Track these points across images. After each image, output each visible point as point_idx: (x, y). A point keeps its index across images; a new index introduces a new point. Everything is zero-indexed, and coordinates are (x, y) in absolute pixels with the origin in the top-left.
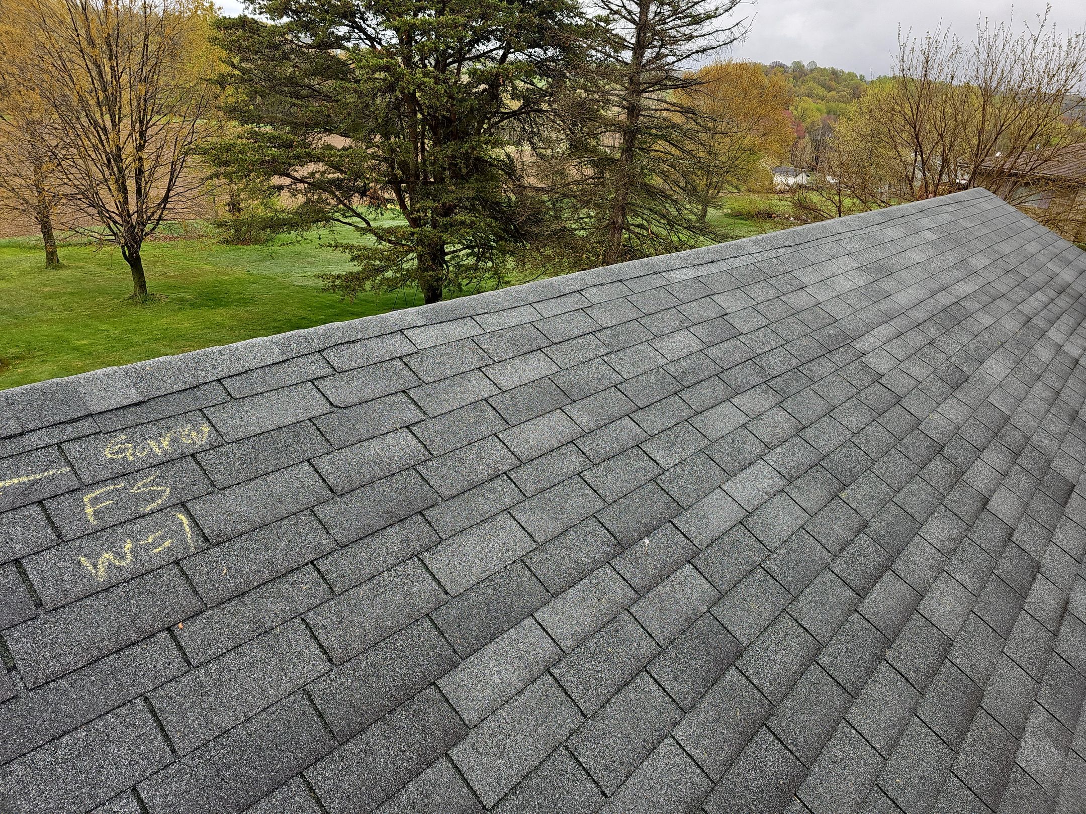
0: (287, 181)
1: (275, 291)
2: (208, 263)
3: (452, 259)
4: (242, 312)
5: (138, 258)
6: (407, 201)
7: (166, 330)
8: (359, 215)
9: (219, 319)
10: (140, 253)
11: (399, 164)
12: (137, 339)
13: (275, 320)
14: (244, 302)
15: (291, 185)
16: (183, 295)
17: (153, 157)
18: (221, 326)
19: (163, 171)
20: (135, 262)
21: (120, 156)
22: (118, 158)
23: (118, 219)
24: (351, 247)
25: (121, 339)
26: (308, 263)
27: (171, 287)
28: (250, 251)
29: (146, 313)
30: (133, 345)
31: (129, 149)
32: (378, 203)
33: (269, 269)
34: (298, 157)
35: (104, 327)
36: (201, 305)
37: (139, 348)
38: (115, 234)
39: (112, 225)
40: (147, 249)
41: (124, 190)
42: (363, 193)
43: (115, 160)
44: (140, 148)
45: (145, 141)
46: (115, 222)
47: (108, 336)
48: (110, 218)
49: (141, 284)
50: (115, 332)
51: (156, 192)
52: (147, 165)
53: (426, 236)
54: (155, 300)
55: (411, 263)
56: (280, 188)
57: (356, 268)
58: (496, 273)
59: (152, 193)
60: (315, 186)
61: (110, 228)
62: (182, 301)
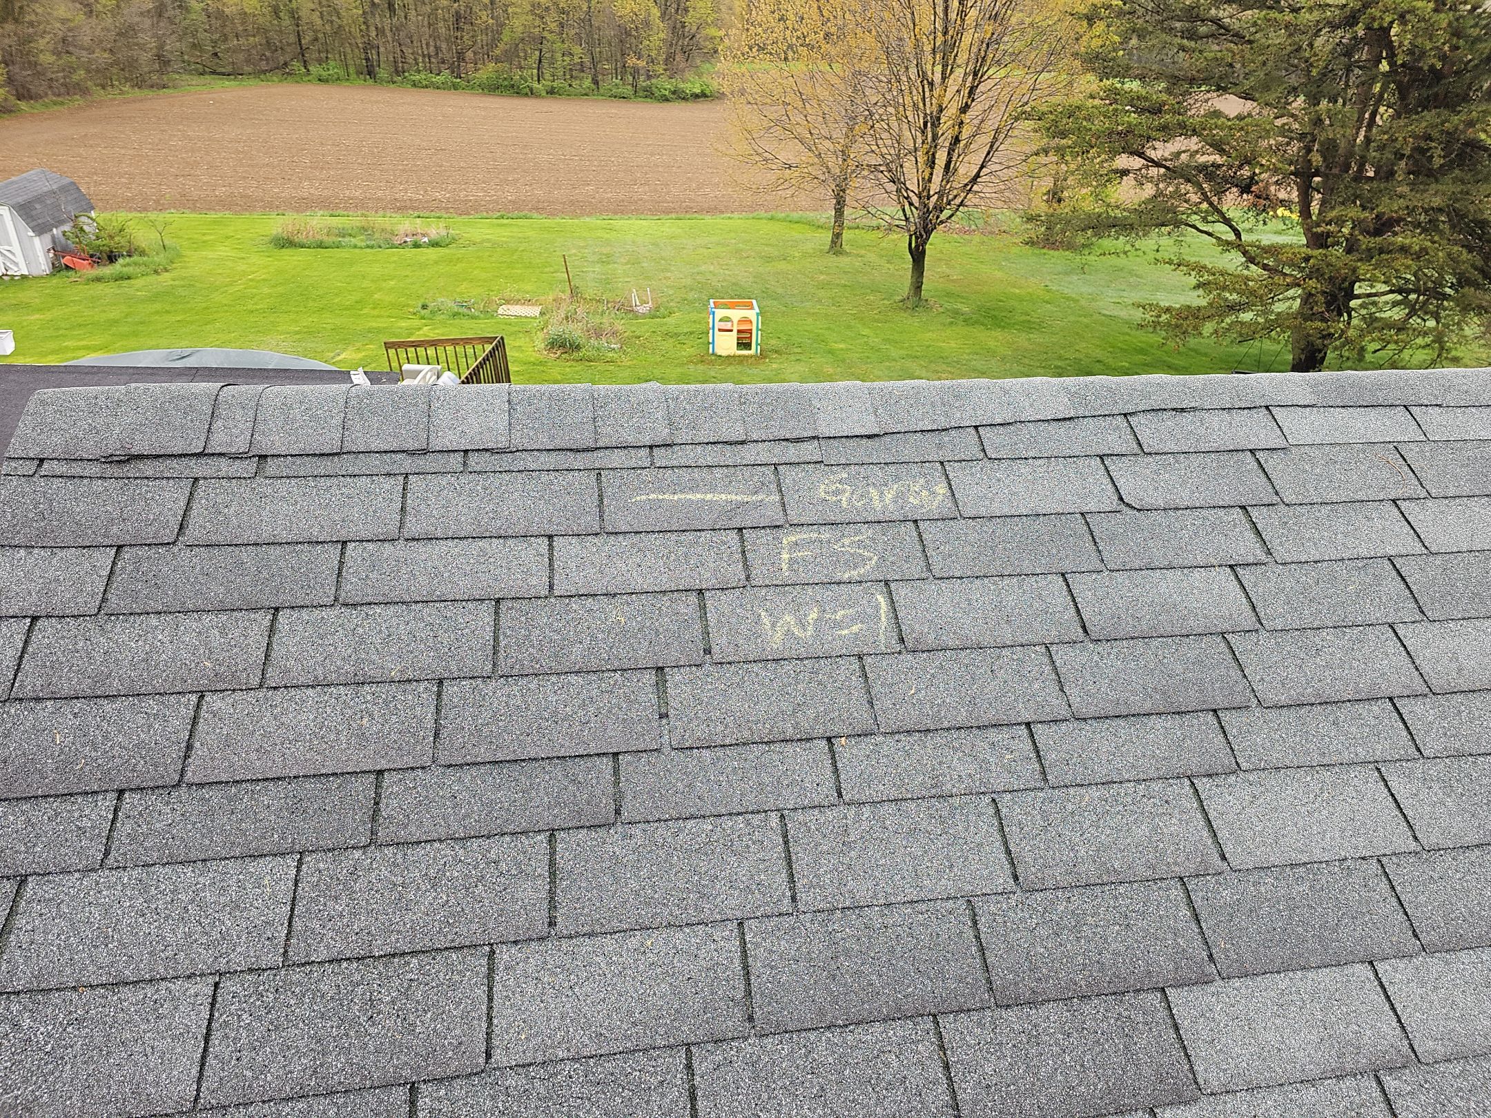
0: (1137, 162)
1: (1072, 318)
2: (1001, 268)
3: (1362, 306)
4: (1022, 339)
5: (924, 252)
6: (1315, 207)
7: (928, 347)
8: (1227, 222)
9: (992, 344)
10: (927, 246)
11: (1321, 144)
12: (895, 353)
13: (1060, 358)
14: (1029, 326)
15: (1140, 169)
16: (959, 306)
17: (976, 122)
18: (991, 353)
19: (984, 140)
20: (918, 256)
21: (939, 119)
22: (936, 122)
23: (915, 200)
24: (1200, 268)
25: (878, 350)
26: (1130, 285)
27: (949, 294)
28: (1058, 258)
29: (911, 322)
30: (889, 359)
31: (952, 110)
32: (1264, 204)
33: (1076, 287)
34: (1164, 128)
35: (866, 332)
36: (976, 322)
37: (893, 363)
38: (907, 219)
39: (907, 207)
40: (936, 244)
41: (932, 163)
42: (1245, 189)
43: (933, 124)
44: (964, 109)
45: (973, 100)
46: (911, 204)
47: (866, 343)
48: (907, 198)
49: (918, 286)
50: (875, 341)
51: (965, 170)
52: (964, 135)
53: (1329, 265)
54: (928, 309)
55: (1288, 303)
56: (1124, 173)
57: (1198, 299)
58: (1439, 340)
59: (961, 171)
60: (1174, 172)
61: (904, 210)
62: (957, 313)
